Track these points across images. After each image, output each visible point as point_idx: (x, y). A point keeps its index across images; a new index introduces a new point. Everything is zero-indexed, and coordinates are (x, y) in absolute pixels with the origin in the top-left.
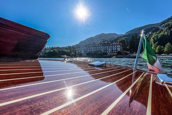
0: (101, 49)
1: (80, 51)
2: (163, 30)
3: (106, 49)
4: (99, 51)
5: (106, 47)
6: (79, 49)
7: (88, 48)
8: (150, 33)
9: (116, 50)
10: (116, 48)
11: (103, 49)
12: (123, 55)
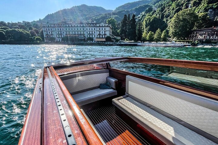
0: (84, 32)
1: (51, 33)
2: (156, 11)
3: (91, 33)
4: (81, 35)
5: (91, 29)
6: (48, 30)
7: (63, 28)
8: (143, 13)
9: (105, 35)
10: (105, 32)
11: (87, 32)
12: (113, 41)
